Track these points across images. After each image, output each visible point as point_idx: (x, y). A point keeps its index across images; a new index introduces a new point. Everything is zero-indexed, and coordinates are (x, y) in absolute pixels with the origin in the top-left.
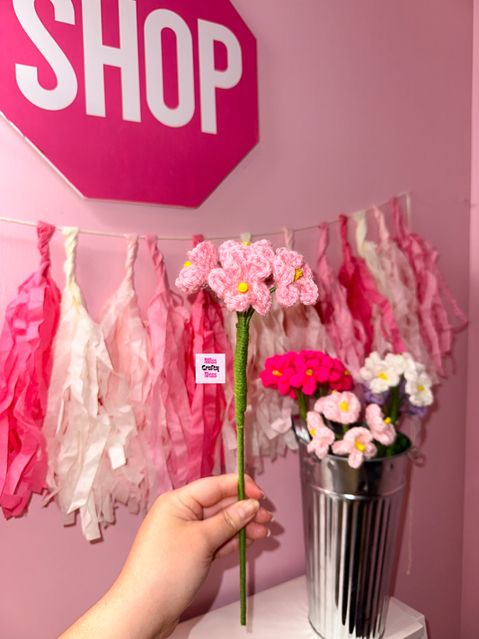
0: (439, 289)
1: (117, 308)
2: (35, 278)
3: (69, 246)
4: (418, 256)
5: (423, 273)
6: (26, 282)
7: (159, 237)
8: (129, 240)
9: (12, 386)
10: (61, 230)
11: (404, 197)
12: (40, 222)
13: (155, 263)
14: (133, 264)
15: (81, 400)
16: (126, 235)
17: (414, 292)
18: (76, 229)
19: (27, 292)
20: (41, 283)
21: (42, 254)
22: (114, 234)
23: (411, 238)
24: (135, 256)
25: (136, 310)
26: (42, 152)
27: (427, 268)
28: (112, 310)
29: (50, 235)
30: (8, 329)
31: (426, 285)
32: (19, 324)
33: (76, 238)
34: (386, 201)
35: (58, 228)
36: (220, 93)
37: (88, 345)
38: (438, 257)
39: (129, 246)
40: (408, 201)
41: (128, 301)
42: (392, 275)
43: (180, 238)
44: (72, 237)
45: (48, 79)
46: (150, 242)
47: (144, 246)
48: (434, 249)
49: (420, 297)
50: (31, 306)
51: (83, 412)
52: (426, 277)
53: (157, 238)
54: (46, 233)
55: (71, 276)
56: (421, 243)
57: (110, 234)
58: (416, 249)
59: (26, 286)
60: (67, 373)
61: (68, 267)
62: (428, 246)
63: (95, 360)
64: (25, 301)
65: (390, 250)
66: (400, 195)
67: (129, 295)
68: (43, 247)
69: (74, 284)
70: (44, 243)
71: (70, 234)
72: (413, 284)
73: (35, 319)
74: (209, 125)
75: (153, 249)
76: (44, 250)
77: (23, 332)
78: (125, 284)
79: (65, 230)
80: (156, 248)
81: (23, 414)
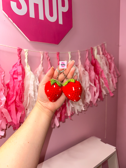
0: (114, 67)
1: (39, 72)
2: (17, 63)
3: (26, 55)
4: (109, 58)
5: (111, 63)
6: (15, 65)
7: (49, 53)
8: (41, 53)
9: (15, 94)
10: (24, 50)
11: (105, 43)
12: (18, 48)
13: (48, 60)
14: (43, 60)
15: (34, 97)
16: (40, 52)
17: (109, 68)
18: (28, 50)
19: (16, 67)
20: (20, 65)
21: (19, 57)
22: (37, 51)
23: (107, 54)
24: (43, 58)
25: (44, 72)
26: (18, 27)
27: (111, 61)
28: (38, 72)
29: (21, 51)
30: (12, 78)
31: (111, 66)
32: (15, 76)
33: (28, 52)
34: (101, 44)
35: (23, 49)
36: (63, 13)
37: (34, 82)
38: (114, 59)
39: (41, 55)
40: (106, 44)
41: (42, 70)
42: (104, 63)
43: (54, 53)
44: (27, 52)
45: (19, 6)
46: (47, 54)
47: (45, 55)
48: (113, 57)
49: (110, 69)
50: (19, 71)
51: (34, 100)
52: (111, 64)
53: (48, 53)
54: (20, 50)
55: (27, 63)
56: (110, 55)
57: (36, 51)
58: (109, 57)
59: (15, 66)
60: (29, 90)
61: (26, 60)
62: (112, 56)
63: (36, 86)
64: (16, 70)
65: (103, 57)
66: (104, 43)
67: (42, 68)
68: (19, 54)
69: (28, 65)
70: (20, 54)
71: (26, 51)
72: (108, 66)
73: (20, 75)
74: (61, 22)
75: (47, 56)
76: (20, 55)
77: (17, 78)
78: (41, 65)
79: (25, 50)
80: (48, 56)
81: (18, 101)
